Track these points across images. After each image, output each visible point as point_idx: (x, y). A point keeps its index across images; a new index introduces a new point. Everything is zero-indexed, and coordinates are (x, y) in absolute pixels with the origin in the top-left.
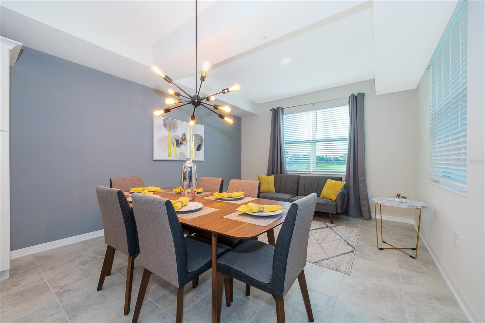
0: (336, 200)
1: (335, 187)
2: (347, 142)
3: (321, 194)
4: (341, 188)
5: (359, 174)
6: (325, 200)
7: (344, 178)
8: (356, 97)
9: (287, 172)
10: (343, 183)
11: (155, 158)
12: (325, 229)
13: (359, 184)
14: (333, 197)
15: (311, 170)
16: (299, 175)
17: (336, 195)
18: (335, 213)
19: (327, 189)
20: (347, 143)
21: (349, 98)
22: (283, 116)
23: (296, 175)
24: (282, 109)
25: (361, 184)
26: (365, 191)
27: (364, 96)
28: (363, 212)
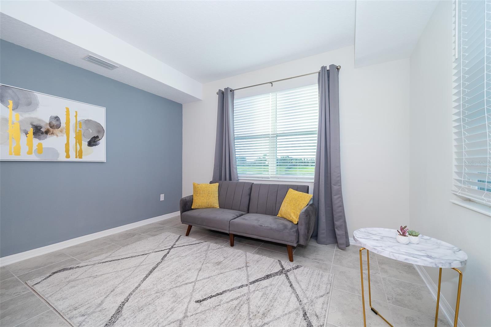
0: (298, 224)
1: (299, 203)
2: (316, 135)
3: (279, 212)
4: (306, 203)
6: (283, 224)
7: (311, 188)
8: (328, 71)
9: (239, 178)
10: (310, 195)
12: (277, 277)
13: (333, 195)
14: (294, 218)
15: (270, 176)
16: (252, 182)
17: (299, 214)
18: (295, 245)
19: (286, 204)
20: (315, 137)
21: (319, 73)
22: (233, 101)
23: (248, 183)
24: (232, 91)
25: (335, 196)
26: (340, 206)
27: (338, 69)
28: (338, 237)
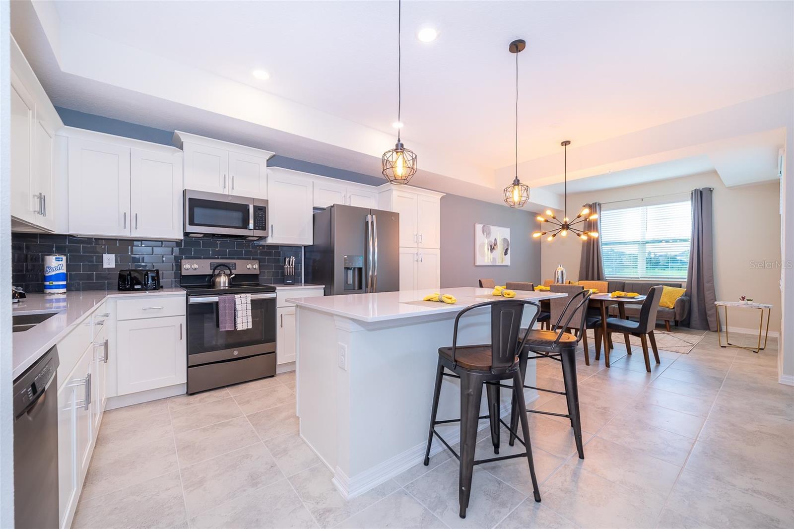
0: (674, 308)
1: (673, 295)
2: (689, 243)
4: (681, 295)
5: (705, 281)
7: (684, 285)
8: (701, 193)
9: (608, 279)
10: (683, 290)
11: (478, 264)
13: (705, 291)
14: (671, 305)
16: (624, 281)
17: (675, 302)
18: (672, 320)
21: (692, 193)
22: (601, 213)
23: (620, 282)
24: (600, 205)
27: (711, 191)
28: (709, 323)
